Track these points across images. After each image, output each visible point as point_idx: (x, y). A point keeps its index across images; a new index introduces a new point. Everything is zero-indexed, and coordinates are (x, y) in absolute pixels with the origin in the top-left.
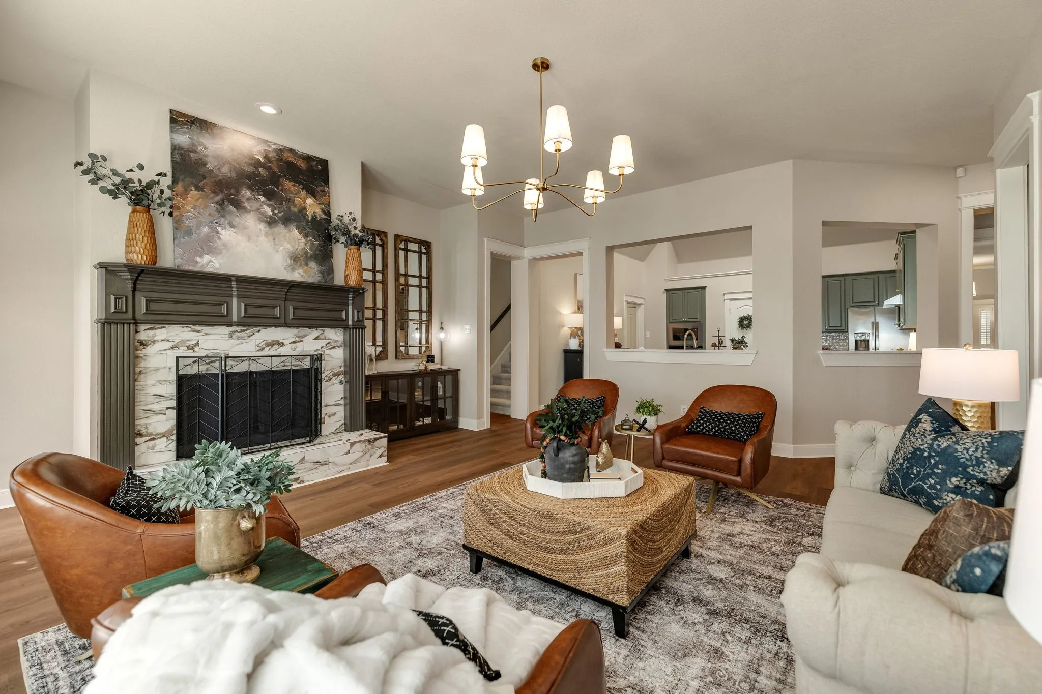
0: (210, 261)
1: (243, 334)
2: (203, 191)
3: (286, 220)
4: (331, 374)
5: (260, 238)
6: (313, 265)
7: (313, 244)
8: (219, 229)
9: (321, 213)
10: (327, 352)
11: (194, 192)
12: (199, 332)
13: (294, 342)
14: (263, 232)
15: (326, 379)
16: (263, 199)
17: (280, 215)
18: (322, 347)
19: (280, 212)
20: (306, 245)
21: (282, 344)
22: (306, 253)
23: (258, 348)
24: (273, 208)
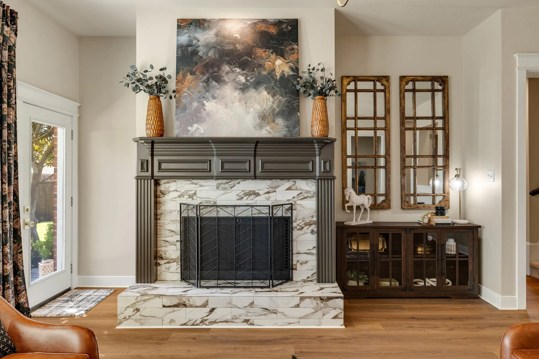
0: (198, 129)
1: (227, 186)
2: (195, 74)
3: (257, 85)
4: (303, 223)
5: (235, 104)
6: (280, 121)
7: (280, 101)
8: (205, 102)
9: (289, 71)
10: (298, 202)
11: (189, 77)
12: (196, 184)
13: (268, 193)
14: (237, 98)
15: (298, 227)
16: (238, 70)
17: (252, 80)
18: (294, 198)
19: (251, 78)
20: (273, 103)
21: (257, 195)
22: (274, 110)
23: (238, 198)
24: (246, 76)
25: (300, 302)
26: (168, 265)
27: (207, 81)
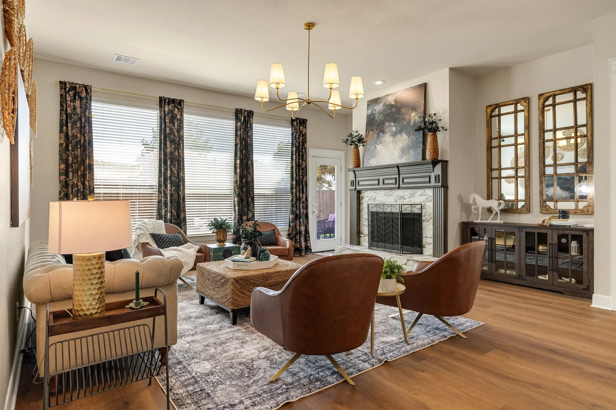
0: (373, 161)
1: (390, 193)
2: (373, 131)
3: (400, 132)
4: (429, 217)
5: (390, 145)
6: (412, 152)
7: (412, 139)
8: (377, 146)
9: (418, 119)
10: (426, 203)
11: (371, 133)
12: (376, 193)
13: (410, 197)
14: (391, 141)
15: (426, 220)
16: (392, 124)
17: (399, 129)
18: (424, 200)
19: (399, 128)
20: (409, 141)
21: (405, 199)
22: (409, 145)
23: (395, 200)
24: (396, 126)
25: (407, 262)
26: (364, 237)
27: (378, 134)
